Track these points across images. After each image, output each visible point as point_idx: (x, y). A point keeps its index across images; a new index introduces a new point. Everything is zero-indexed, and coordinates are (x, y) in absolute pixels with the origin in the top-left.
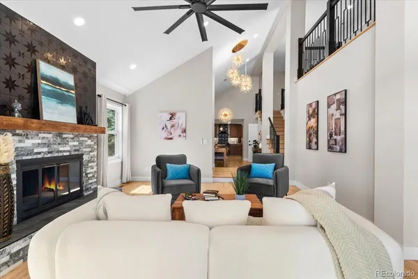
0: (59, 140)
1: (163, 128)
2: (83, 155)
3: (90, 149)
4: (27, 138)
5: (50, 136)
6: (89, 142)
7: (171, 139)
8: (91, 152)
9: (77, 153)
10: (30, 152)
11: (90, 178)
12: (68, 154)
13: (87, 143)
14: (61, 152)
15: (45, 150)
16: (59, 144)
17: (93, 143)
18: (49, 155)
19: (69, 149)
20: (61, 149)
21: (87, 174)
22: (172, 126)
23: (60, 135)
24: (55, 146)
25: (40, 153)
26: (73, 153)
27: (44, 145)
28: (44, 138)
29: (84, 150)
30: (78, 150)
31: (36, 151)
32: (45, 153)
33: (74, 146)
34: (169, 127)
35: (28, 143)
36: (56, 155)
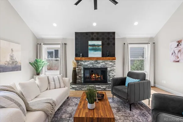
0: (96, 62)
1: (173, 54)
2: (107, 68)
3: (111, 66)
4: (86, 62)
5: (93, 61)
6: (111, 63)
7: (178, 61)
8: (112, 67)
9: (104, 67)
10: (87, 66)
11: (111, 77)
12: (100, 67)
13: (109, 64)
14: (97, 66)
15: (92, 65)
16: (96, 64)
17: (113, 64)
18: (93, 67)
19: (100, 65)
20: (97, 65)
21: (109, 75)
22: (179, 51)
23: (97, 61)
24: (95, 64)
25: (90, 66)
26: (102, 67)
27: (91, 64)
28: (91, 62)
29: (108, 66)
30: (105, 66)
31: (88, 65)
32: (91, 66)
33: (103, 65)
34: (176, 52)
35: (86, 63)
36: (95, 67)
